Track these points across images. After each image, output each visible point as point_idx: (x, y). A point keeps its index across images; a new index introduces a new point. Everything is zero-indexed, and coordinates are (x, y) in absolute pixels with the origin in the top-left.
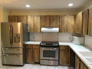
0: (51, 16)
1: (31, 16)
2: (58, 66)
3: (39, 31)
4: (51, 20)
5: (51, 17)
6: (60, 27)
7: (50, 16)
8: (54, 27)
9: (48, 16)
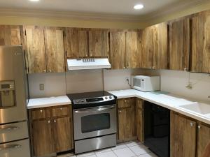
0: (90, 29)
1: (33, 27)
2: (115, 146)
3: (60, 68)
4: (91, 41)
5: (90, 33)
6: (112, 55)
7: (87, 31)
8: (97, 57)
9: (82, 29)
